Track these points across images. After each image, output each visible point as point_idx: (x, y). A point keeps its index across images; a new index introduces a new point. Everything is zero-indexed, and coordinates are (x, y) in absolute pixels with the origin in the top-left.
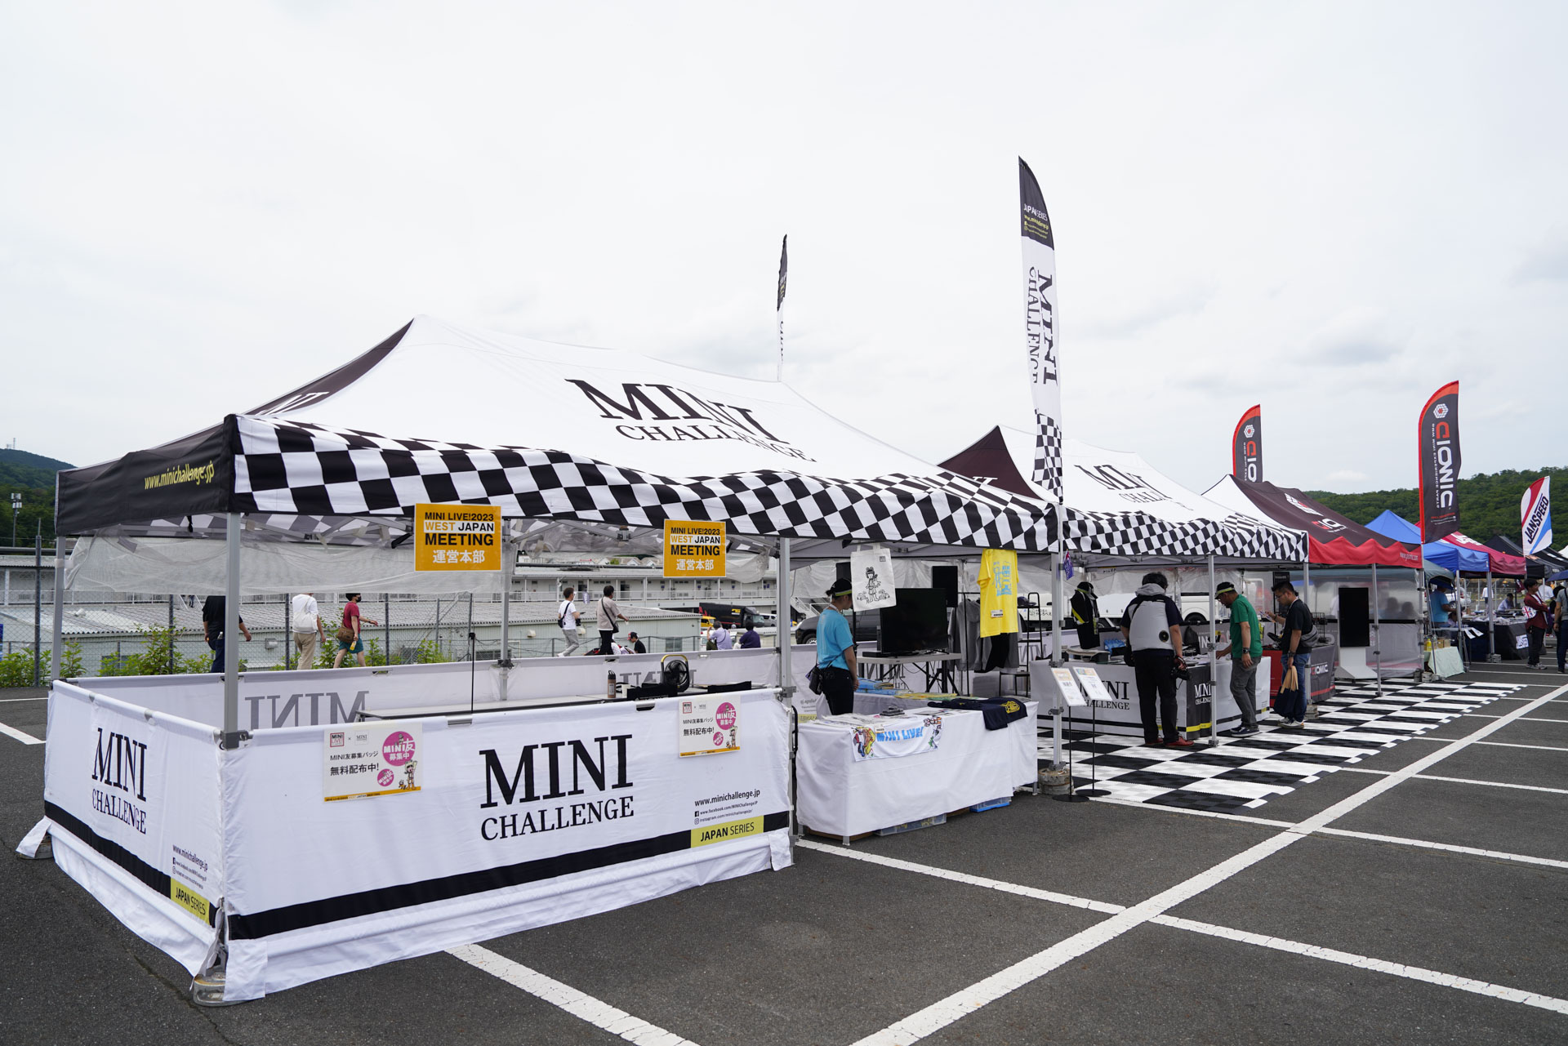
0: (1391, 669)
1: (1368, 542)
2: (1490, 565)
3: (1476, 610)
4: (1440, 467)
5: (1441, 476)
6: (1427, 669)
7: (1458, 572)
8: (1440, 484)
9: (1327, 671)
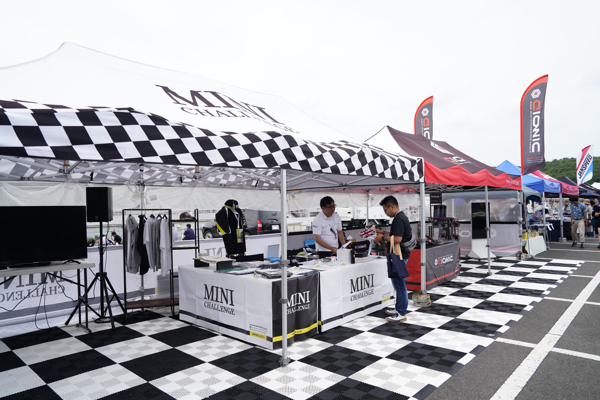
0: (503, 251)
1: (481, 171)
2: (561, 189)
3: (553, 213)
4: (533, 128)
5: (533, 133)
6: (525, 251)
7: (544, 193)
8: (533, 138)
9: (452, 260)
